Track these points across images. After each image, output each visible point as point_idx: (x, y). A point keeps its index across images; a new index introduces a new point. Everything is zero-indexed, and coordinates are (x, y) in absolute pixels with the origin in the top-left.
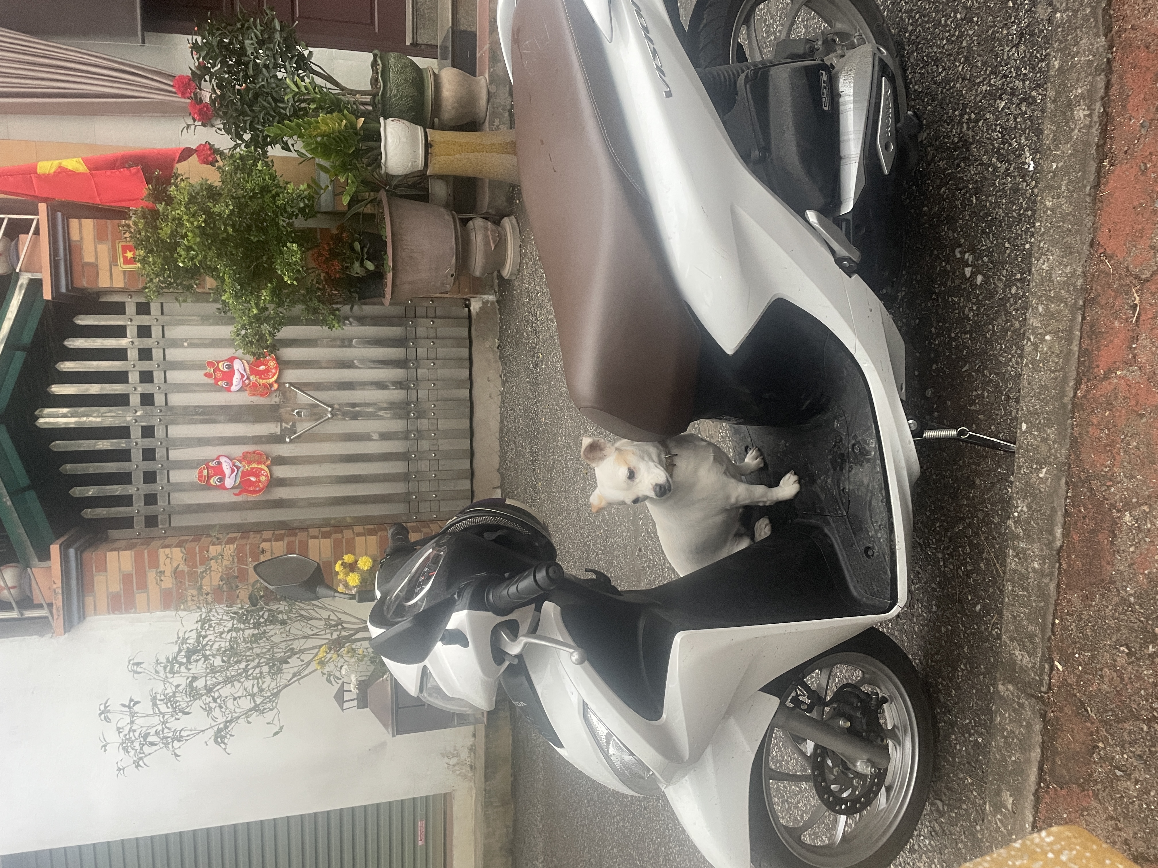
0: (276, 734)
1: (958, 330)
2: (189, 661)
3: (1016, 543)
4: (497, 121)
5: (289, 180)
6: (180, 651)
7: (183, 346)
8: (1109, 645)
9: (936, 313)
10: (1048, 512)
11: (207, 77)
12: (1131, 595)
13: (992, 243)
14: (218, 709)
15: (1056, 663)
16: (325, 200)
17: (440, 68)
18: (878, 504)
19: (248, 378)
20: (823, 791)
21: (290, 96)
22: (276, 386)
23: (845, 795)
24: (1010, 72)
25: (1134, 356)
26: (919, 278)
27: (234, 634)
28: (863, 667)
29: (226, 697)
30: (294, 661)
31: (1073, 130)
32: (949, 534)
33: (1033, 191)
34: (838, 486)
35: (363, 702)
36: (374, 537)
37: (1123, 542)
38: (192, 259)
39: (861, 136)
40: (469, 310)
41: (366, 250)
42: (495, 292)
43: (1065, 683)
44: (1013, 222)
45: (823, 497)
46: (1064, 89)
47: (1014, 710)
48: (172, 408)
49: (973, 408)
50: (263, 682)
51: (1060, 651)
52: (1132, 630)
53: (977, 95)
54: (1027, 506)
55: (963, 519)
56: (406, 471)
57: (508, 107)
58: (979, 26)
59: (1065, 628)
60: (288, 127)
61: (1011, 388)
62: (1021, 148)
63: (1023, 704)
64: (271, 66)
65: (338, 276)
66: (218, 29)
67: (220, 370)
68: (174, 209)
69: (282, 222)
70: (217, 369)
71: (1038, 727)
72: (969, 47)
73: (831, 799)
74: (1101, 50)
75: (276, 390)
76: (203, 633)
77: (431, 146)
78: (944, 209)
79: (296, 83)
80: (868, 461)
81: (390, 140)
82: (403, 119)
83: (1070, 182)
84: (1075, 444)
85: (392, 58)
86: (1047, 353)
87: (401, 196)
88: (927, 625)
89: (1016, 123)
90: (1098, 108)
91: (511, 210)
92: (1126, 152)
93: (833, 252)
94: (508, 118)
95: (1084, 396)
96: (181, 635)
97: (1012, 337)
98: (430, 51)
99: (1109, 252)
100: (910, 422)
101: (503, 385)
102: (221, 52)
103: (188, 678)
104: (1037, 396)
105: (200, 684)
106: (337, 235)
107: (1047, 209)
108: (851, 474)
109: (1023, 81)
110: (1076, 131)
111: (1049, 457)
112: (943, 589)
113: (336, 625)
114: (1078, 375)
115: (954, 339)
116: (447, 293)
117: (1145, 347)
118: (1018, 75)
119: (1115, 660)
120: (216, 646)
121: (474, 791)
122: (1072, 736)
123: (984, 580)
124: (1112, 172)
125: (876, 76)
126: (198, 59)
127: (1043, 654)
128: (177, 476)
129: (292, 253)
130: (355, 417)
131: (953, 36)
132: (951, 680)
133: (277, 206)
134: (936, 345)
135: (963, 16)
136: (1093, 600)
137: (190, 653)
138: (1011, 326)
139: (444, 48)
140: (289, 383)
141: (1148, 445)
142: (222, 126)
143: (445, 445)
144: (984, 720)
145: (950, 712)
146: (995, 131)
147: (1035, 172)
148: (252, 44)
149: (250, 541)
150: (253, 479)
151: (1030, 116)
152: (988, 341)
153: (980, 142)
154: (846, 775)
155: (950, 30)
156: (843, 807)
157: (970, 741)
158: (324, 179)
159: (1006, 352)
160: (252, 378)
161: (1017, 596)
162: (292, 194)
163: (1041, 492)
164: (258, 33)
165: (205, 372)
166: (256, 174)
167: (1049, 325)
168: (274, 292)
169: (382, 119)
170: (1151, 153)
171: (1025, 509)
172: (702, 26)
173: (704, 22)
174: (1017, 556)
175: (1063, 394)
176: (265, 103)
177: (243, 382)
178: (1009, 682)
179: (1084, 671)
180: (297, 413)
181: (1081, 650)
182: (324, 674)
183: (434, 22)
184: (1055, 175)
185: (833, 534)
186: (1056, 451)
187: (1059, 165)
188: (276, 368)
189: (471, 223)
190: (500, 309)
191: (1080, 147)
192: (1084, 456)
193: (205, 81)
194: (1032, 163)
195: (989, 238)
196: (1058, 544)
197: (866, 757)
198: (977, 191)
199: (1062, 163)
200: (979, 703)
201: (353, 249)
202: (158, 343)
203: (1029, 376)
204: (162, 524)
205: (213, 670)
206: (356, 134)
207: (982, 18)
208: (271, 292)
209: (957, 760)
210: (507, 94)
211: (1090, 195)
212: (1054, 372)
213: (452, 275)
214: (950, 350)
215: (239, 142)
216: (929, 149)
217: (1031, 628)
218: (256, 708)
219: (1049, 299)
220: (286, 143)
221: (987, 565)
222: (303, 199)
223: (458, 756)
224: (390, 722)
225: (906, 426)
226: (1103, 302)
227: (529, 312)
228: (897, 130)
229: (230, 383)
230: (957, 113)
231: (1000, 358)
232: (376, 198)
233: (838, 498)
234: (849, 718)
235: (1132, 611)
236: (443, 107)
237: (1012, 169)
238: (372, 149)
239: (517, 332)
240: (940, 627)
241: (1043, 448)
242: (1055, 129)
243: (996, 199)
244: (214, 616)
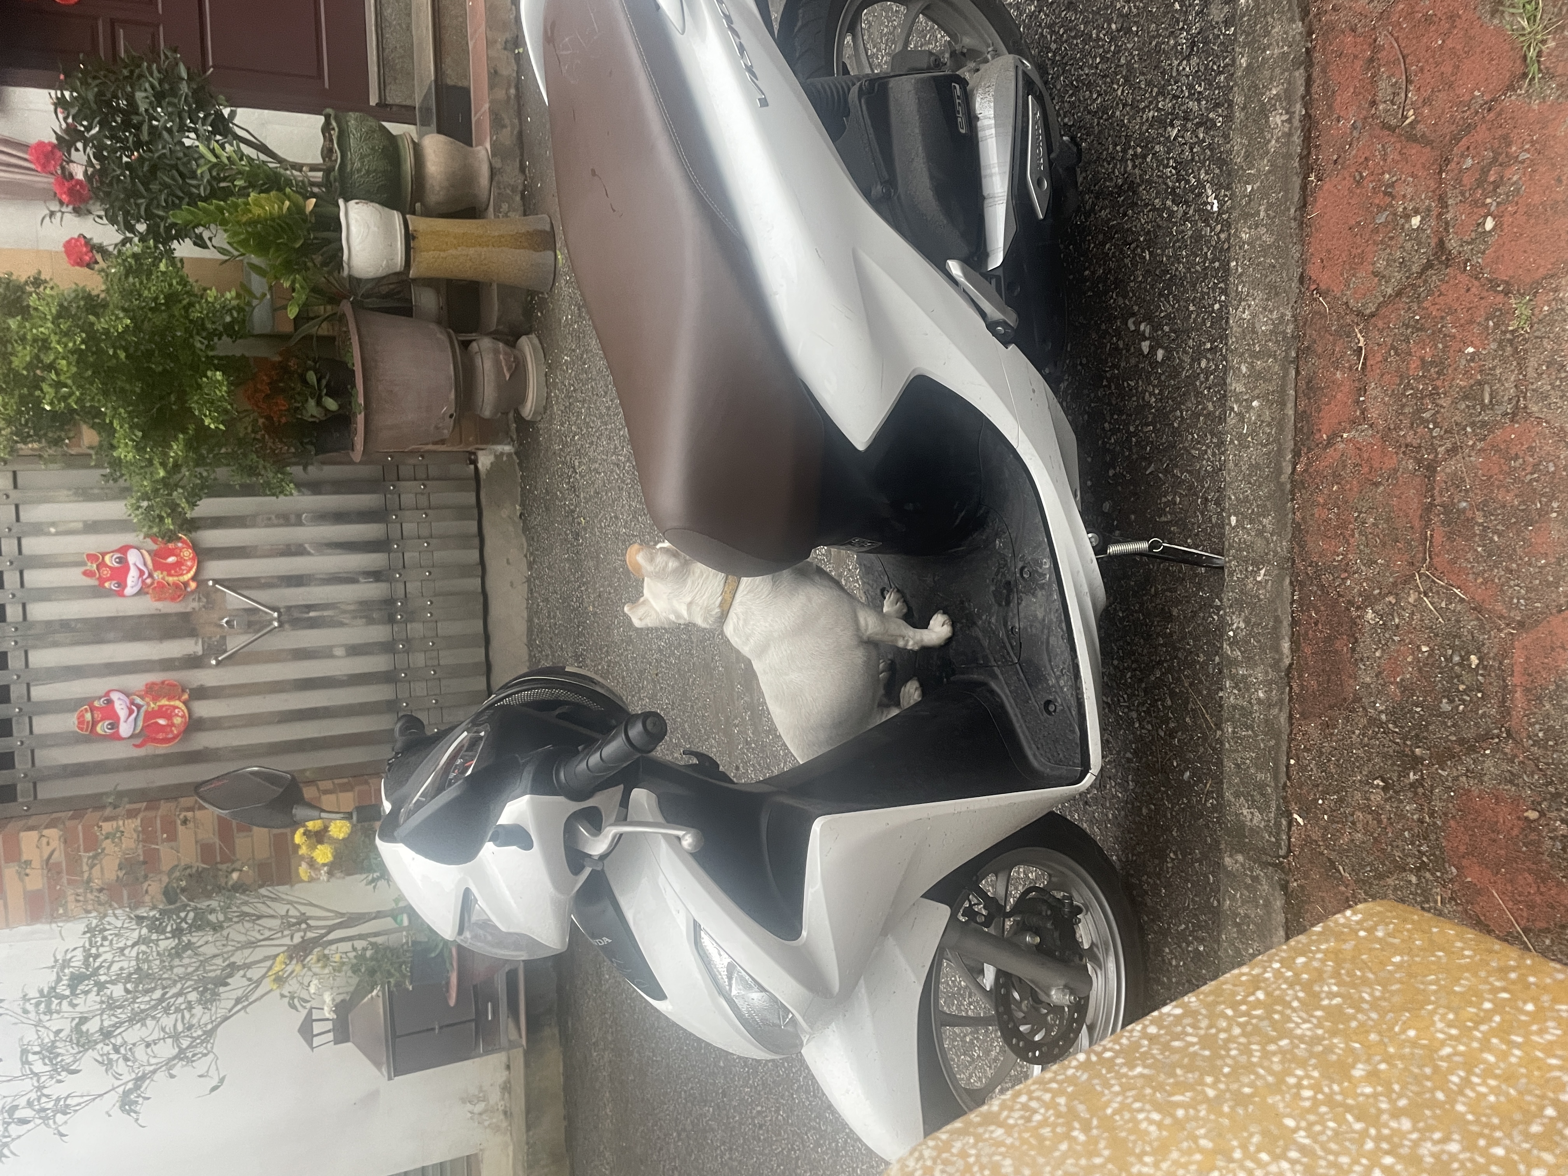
0: (214, 1089)
1: (1138, 422)
2: (73, 993)
3: (1234, 671)
4: (505, 206)
5: (208, 286)
6: (59, 980)
7: (49, 534)
8: (1360, 781)
9: (1110, 404)
10: (1271, 624)
11: (80, 145)
12: (1382, 712)
13: (1173, 307)
14: (121, 1061)
15: (1295, 816)
16: (260, 317)
17: (421, 135)
18: (1057, 642)
19: (150, 575)
20: (1010, 1033)
21: (205, 168)
22: (193, 585)
23: (1037, 1038)
24: (1182, 91)
25: (1363, 413)
26: (1084, 361)
27: (143, 948)
28: (1049, 867)
29: (134, 1045)
30: (237, 981)
31: (1269, 141)
32: (1143, 685)
33: (1219, 238)
34: (1005, 625)
35: (342, 1034)
36: (350, 795)
37: (1367, 645)
38: (65, 398)
39: (1007, 168)
40: (476, 468)
41: (324, 382)
42: (513, 441)
43: (1308, 841)
44: (1198, 278)
45: (986, 643)
46: (1255, 92)
47: (1247, 887)
48: (34, 624)
49: (1164, 519)
50: (192, 1016)
51: (1299, 799)
52: (1385, 756)
53: (1142, 124)
54: (1244, 621)
55: (1160, 663)
56: (393, 697)
57: (520, 188)
58: (1139, 37)
59: (1303, 769)
60: (205, 211)
61: (1208, 488)
62: (1201, 184)
63: (1257, 877)
64: (175, 129)
65: (284, 420)
66: (95, 78)
67: (107, 566)
68: (34, 326)
69: (199, 343)
70: (101, 565)
71: (1278, 903)
72: (1128, 63)
73: (1021, 1044)
74: (1298, 38)
75: (192, 592)
76: (94, 951)
77: (414, 238)
78: (1110, 272)
79: (213, 151)
80: (1042, 587)
81: (354, 229)
82: (372, 201)
83: (1270, 206)
84: (1298, 534)
85: (352, 119)
86: (1255, 423)
87: (372, 309)
88: (1123, 808)
89: (1193, 156)
90: (1299, 109)
91: (531, 327)
92: (1336, 162)
93: (983, 314)
94: (521, 203)
95: (1306, 471)
96: (59, 957)
97: (1205, 423)
98: (405, 114)
99: (1323, 287)
100: (1090, 535)
101: (530, 568)
102: (100, 109)
103: (73, 1019)
104: (1247, 479)
105: (92, 1026)
106: (280, 362)
107: (1244, 243)
108: (1021, 607)
109: (1199, 101)
110: (1273, 142)
111: (1267, 554)
112: (1141, 758)
113: (299, 924)
114: (1295, 445)
115: (1135, 434)
116: (442, 442)
117: (1376, 398)
118: (1190, 94)
119: (1368, 799)
120: (115, 968)
121: (511, 1148)
122: (1323, 907)
123: (1192, 738)
124: (1321, 188)
125: (1020, 93)
126: (65, 119)
127: (1278, 808)
128: (44, 725)
129: (216, 384)
130: (313, 624)
131: (1108, 52)
132: (1159, 876)
133: (191, 321)
134: (1111, 444)
135: (1119, 26)
136: (1335, 727)
137: (76, 980)
138: (1204, 409)
139: (425, 110)
140: (213, 580)
141: (1388, 520)
142: (102, 213)
143: (448, 658)
144: (1205, 921)
145: (1159, 918)
146: (1167, 166)
147: (1220, 213)
148: (147, 97)
149: (160, 813)
150: (162, 722)
151: (1210, 144)
152: (1176, 432)
153: (1149, 182)
154: (1037, 1010)
155: (1103, 45)
156: (1037, 1053)
157: (1189, 952)
158: (258, 284)
159: (1198, 443)
160: (157, 575)
161: (1239, 738)
162: (213, 303)
163: (1260, 600)
164: (156, 83)
165: (83, 569)
166: (158, 277)
167: (1256, 387)
168: (189, 445)
169: (341, 202)
170: (1366, 159)
171: (1242, 625)
172: (796, 29)
173: (799, 24)
174: (1236, 686)
175: (1279, 471)
176: (167, 180)
177: (143, 582)
178: (1238, 852)
179: (1332, 821)
180: (227, 622)
181: (1324, 794)
182: (283, 996)
183: (410, 75)
184: (1250, 200)
185: (1002, 689)
186: (1275, 546)
187: (1255, 187)
188: (193, 559)
189: (474, 344)
190: (520, 464)
191: (1280, 161)
192: (1311, 545)
193: (77, 150)
194: (1215, 202)
195: (1169, 302)
196: (1287, 662)
197: (1062, 982)
198: (1151, 243)
199: (1258, 184)
200: (1197, 899)
201: (305, 382)
202: (10, 530)
203: (1235, 455)
204: (23, 797)
205: (111, 1005)
206: (305, 221)
207: (1143, 26)
208: (186, 445)
209: (1174, 980)
210: (517, 171)
211: (1295, 220)
212: (1265, 446)
213: (451, 416)
214: (1130, 450)
215: (128, 235)
216: (1087, 197)
217: (1260, 776)
218: (181, 1055)
219: (1255, 355)
220: (200, 237)
221: (1194, 718)
222: (229, 311)
223: (485, 1099)
224: (384, 1059)
225: (1087, 540)
226: (1320, 351)
227: (563, 463)
228: (1050, 162)
229: (122, 584)
230: (1118, 148)
231: (1193, 452)
232: (335, 314)
233: (1006, 640)
234: (1036, 931)
235: (1384, 732)
236: (428, 186)
237: (1191, 212)
238: (327, 242)
239: (547, 493)
240: (1140, 809)
241: (1260, 543)
242: (1246, 143)
243: (1175, 251)
244: (109, 924)
